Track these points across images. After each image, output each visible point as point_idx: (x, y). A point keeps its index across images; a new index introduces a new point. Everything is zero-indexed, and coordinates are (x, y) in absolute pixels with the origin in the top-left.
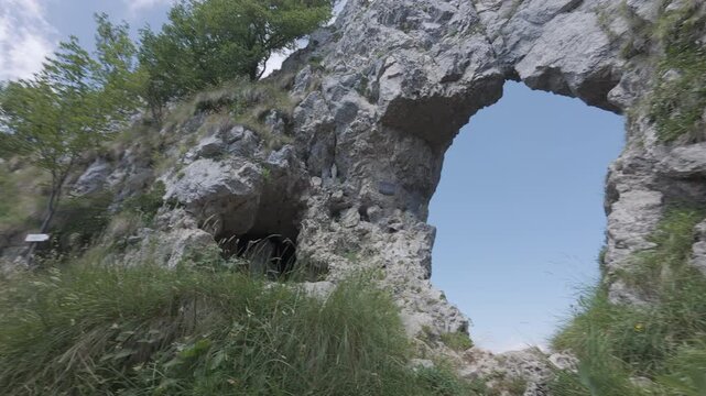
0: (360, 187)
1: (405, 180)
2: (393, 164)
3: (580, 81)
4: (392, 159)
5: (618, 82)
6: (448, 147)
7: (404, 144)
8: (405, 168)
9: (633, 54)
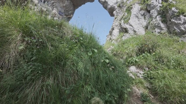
0: (53, 10)
1: (66, 13)
2: (64, 7)
3: (110, 7)
4: (64, 5)
5: (115, 10)
6: (77, 8)
7: (68, 2)
8: (67, 9)
9: (119, 6)
